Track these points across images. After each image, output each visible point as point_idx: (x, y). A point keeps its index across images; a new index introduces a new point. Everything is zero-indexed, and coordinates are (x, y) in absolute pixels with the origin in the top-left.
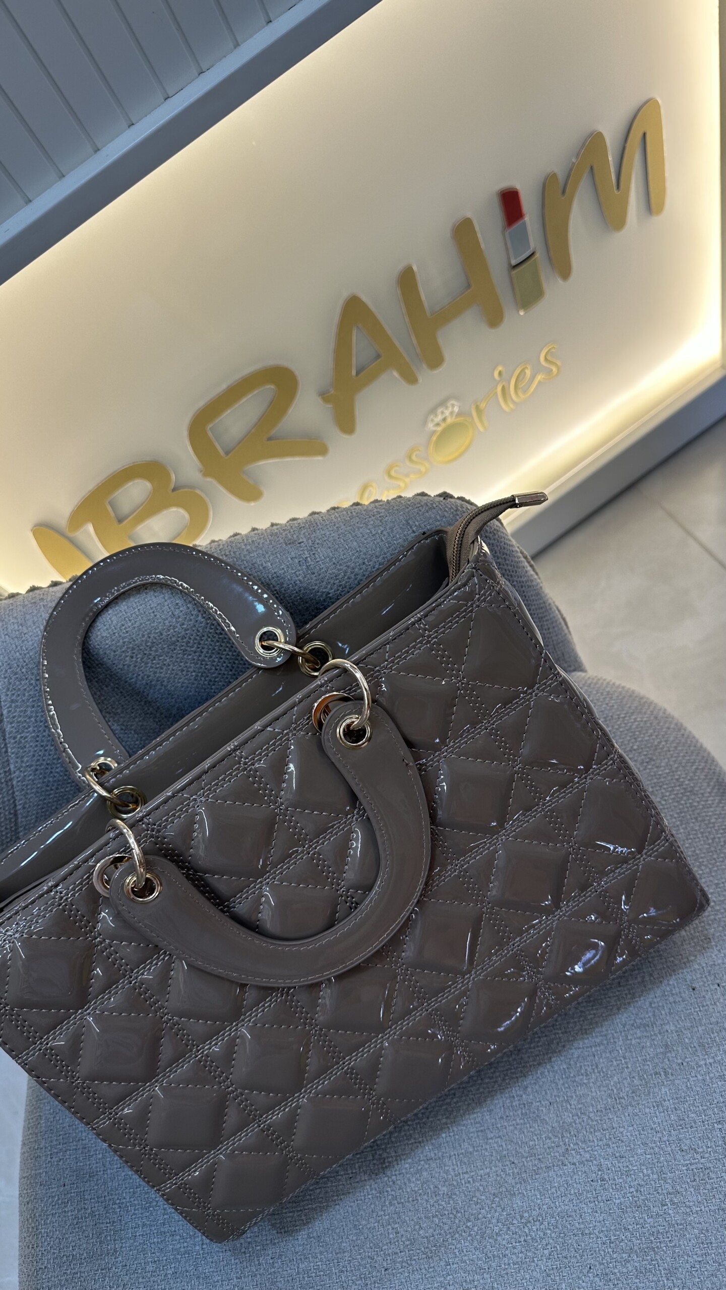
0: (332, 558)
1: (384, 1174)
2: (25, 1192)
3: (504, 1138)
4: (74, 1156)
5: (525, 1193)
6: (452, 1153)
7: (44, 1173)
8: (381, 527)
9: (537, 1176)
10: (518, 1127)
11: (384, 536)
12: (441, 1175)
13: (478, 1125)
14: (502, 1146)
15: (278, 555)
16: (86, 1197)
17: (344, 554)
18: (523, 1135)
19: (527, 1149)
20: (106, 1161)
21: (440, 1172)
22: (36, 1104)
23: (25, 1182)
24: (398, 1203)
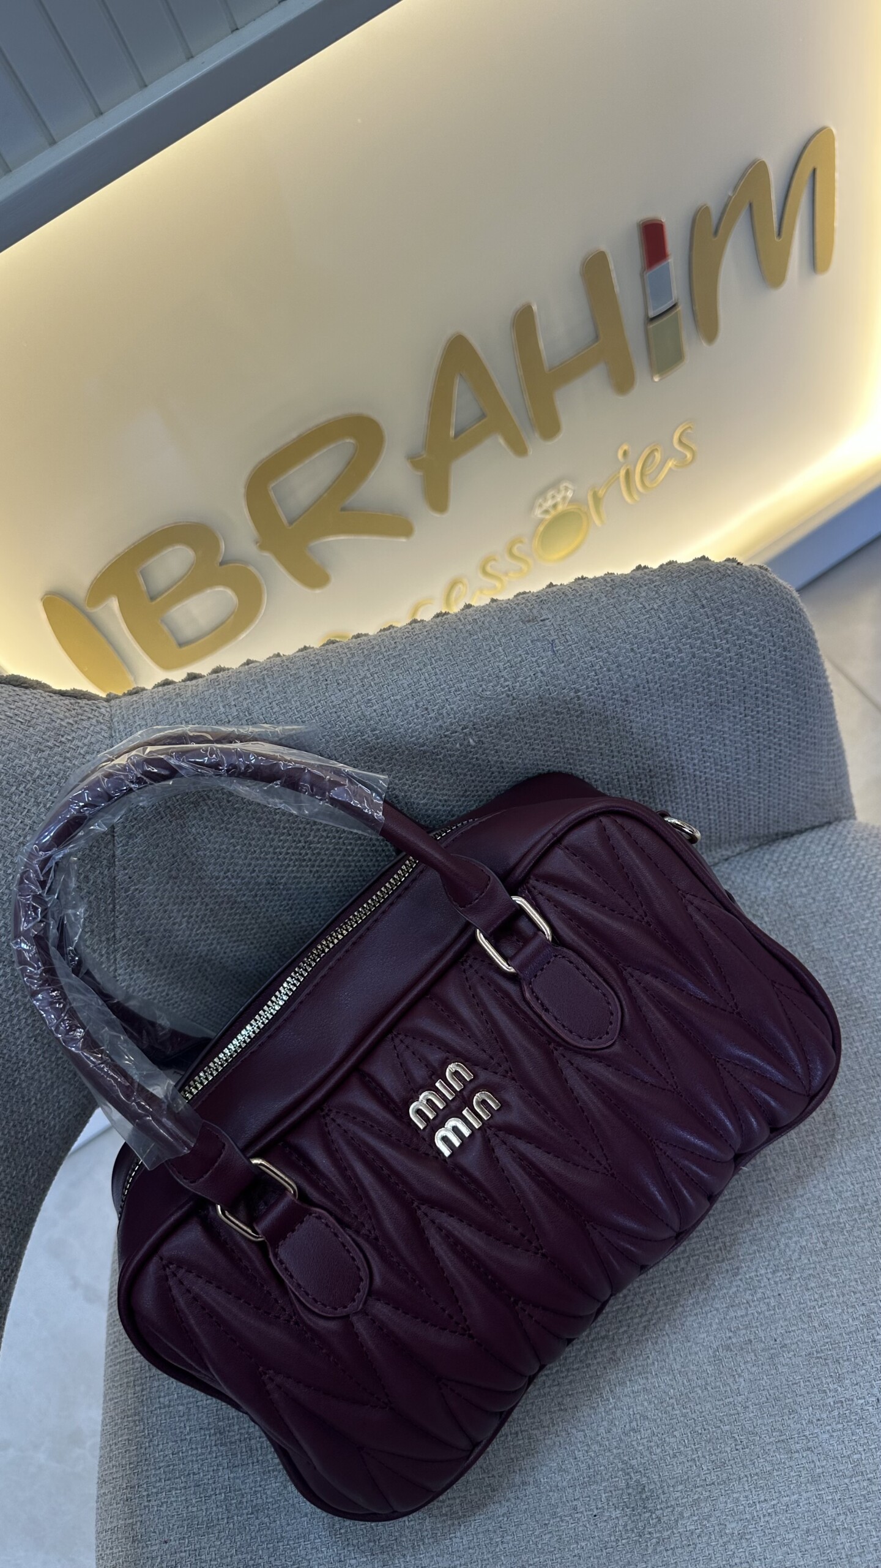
0: (589, 640)
1: (644, 1508)
2: (108, 1552)
3: (816, 1451)
4: (183, 1498)
5: (853, 1529)
6: (742, 1475)
7: (139, 1524)
8: (658, 601)
9: (869, 1504)
10: (835, 1434)
11: (663, 612)
12: (729, 1506)
13: (778, 1433)
14: (813, 1461)
15: (513, 637)
16: (203, 1557)
17: (607, 636)
18: (843, 1446)
19: (850, 1466)
20: (231, 1504)
21: (726, 1502)
22: (122, 1423)
23: (107, 1538)
24: (667, 1550)
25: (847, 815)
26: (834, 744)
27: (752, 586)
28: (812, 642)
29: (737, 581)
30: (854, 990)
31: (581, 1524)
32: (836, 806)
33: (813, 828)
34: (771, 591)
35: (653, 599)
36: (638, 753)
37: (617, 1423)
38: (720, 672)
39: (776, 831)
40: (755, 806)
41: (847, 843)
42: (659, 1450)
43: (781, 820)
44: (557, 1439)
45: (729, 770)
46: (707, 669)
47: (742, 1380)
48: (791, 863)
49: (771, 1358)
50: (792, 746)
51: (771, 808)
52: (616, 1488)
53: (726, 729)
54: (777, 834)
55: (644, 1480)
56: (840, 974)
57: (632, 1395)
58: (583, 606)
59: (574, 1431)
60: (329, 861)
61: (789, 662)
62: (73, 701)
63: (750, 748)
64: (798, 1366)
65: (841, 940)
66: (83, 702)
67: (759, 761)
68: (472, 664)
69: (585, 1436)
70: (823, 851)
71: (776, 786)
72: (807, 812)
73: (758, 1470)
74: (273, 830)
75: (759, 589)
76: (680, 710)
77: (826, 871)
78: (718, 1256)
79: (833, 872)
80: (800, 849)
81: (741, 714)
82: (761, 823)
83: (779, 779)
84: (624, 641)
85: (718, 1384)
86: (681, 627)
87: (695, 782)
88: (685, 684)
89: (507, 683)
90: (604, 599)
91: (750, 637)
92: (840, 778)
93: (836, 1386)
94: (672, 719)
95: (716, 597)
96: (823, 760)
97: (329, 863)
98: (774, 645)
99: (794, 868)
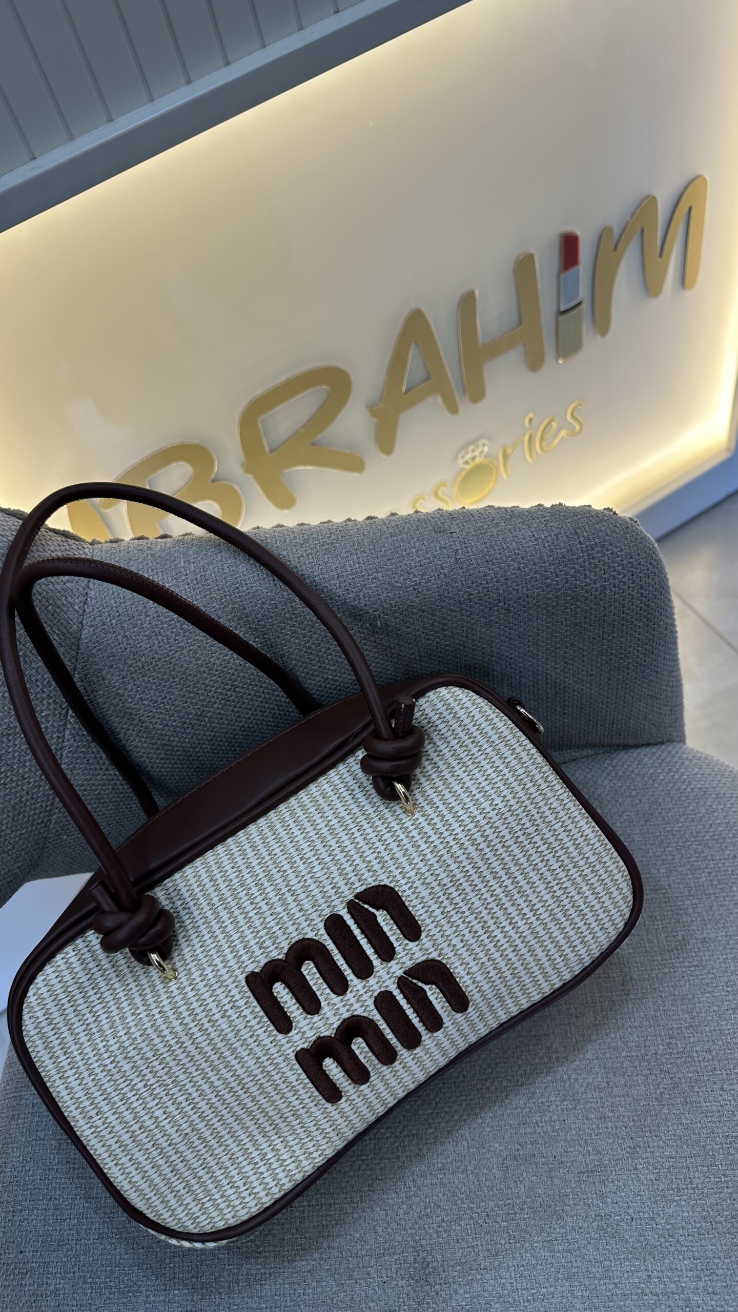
16: (50, 1269)
18: (597, 1253)
20: (81, 1229)
25: (679, 739)
26: (674, 677)
27: (622, 532)
28: (665, 587)
29: (611, 526)
30: (662, 879)
31: (371, 1287)
32: (670, 729)
33: (648, 745)
34: (636, 539)
35: (542, 531)
36: (513, 656)
37: (414, 1208)
38: (586, 599)
39: (617, 742)
40: (602, 717)
41: (674, 760)
42: (445, 1235)
43: (622, 733)
44: (364, 1214)
45: (584, 683)
46: (576, 594)
47: (522, 1186)
48: (626, 769)
49: (550, 1170)
50: (638, 670)
51: (615, 722)
52: (405, 1262)
53: (586, 648)
54: (618, 745)
55: (429, 1258)
56: (653, 864)
57: (430, 1187)
58: (485, 526)
59: (378, 1209)
60: (248, 704)
61: (644, 599)
62: (64, 539)
63: (603, 667)
64: (570, 1181)
65: (658, 836)
66: (71, 542)
67: (609, 680)
68: (389, 559)
69: (387, 1215)
70: (653, 763)
71: (622, 702)
72: (645, 730)
73: (524, 1263)
74: (207, 670)
75: (628, 536)
76: (550, 625)
77: (653, 780)
78: (518, 1081)
79: (659, 782)
80: (635, 759)
81: (599, 637)
82: (606, 733)
83: (625, 697)
84: (513, 560)
85: (502, 1187)
86: (560, 556)
87: (556, 687)
88: (557, 604)
89: (415, 579)
90: (503, 524)
91: (614, 573)
92: (676, 706)
93: (599, 1202)
94: (543, 632)
95: (591, 537)
96: (663, 687)
97: (249, 706)
98: (633, 583)
99: (628, 773)
